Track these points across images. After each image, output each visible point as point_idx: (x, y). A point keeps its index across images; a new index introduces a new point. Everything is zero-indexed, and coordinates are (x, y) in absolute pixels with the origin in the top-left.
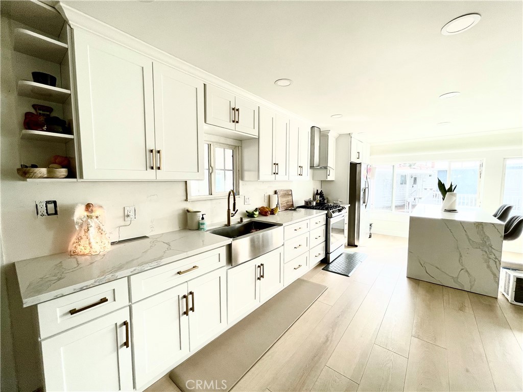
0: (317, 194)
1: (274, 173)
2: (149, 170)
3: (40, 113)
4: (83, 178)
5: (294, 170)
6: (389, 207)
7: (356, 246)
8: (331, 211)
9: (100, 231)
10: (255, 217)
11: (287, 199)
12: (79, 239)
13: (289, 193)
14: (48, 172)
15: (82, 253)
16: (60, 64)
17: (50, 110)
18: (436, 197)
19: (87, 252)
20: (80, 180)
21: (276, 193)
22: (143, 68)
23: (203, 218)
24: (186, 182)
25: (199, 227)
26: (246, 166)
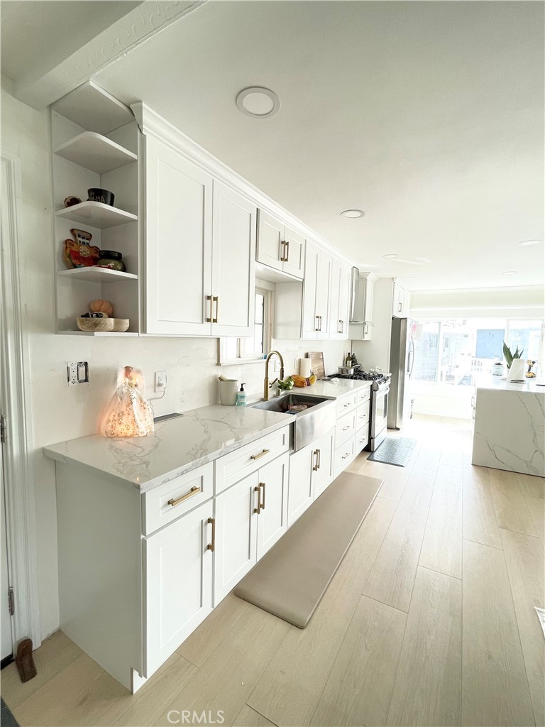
0: (349, 358)
1: (316, 330)
2: (206, 323)
3: (80, 242)
4: (146, 333)
5: (334, 326)
6: (433, 377)
7: (398, 429)
8: (377, 381)
9: (142, 404)
10: (289, 389)
11: (319, 365)
12: (121, 415)
13: (319, 357)
14: (116, 324)
15: (123, 434)
16: (101, 175)
17: (90, 237)
18: (475, 364)
19: (129, 433)
20: (141, 335)
21: (307, 356)
22: (204, 186)
23: (242, 389)
24: (218, 339)
25: (237, 401)
26: (280, 319)
